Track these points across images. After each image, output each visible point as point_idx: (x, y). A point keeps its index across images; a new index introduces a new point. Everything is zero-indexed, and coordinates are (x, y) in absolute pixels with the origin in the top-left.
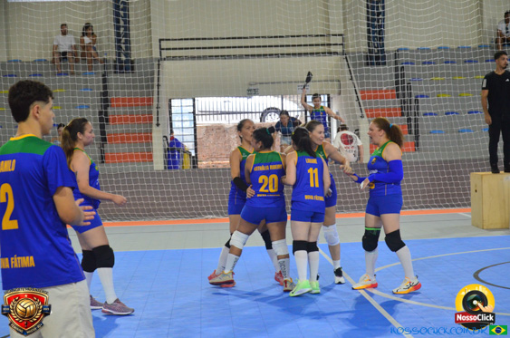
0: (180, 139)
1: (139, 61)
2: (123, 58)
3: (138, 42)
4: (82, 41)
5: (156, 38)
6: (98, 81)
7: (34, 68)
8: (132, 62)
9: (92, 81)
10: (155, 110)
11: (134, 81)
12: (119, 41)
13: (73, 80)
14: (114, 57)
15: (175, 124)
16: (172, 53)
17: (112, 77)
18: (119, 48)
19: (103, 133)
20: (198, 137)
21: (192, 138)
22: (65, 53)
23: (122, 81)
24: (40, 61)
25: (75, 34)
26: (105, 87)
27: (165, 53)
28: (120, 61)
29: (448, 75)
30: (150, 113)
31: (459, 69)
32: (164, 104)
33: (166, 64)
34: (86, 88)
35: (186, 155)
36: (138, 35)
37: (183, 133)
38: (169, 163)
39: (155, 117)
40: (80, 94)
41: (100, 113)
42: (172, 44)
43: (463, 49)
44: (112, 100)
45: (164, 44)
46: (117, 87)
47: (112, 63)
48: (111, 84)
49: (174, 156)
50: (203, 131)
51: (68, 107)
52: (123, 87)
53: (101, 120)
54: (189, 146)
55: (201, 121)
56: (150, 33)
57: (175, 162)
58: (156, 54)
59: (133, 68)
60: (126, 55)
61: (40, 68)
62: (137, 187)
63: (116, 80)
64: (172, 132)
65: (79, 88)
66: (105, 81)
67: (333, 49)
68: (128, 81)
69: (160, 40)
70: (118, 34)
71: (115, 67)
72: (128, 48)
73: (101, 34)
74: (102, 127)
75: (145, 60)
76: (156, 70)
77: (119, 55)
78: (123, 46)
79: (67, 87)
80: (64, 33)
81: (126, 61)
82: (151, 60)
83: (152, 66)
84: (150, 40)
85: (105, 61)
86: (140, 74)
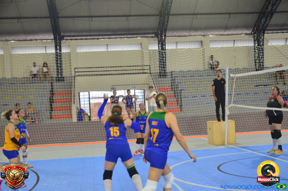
0: (84, 109)
1: (66, 77)
2: (60, 76)
3: (66, 69)
4: (43, 69)
5: (73, 68)
6: (49, 86)
7: (22, 81)
8: (64, 78)
9: (46, 86)
10: (73, 98)
11: (65, 86)
12: (58, 69)
13: (38, 86)
14: (56, 76)
15: (82, 103)
16: (80, 74)
17: (55, 84)
18: (58, 72)
19: (51, 108)
20: (91, 107)
21: (88, 108)
22: (35, 75)
23: (60, 86)
24: (24, 78)
25: (39, 66)
26: (52, 88)
27: (77, 74)
28: (59, 78)
29: (192, 82)
31: (196, 79)
32: (77, 95)
33: (77, 78)
34: (44, 89)
35: (86, 116)
36: (66, 67)
37: (85, 106)
38: (79, 117)
40: (41, 91)
41: (50, 99)
42: (80, 70)
43: (198, 71)
44: (55, 94)
45: (76, 70)
46: (57, 88)
47: (55, 79)
48: (55, 87)
49: (81, 115)
50: (93, 105)
51: (37, 97)
52: (60, 88)
53: (51, 102)
54: (87, 111)
55: (92, 101)
56: (71, 66)
57: (81, 117)
58: (73, 75)
59: (64, 80)
60: (61, 75)
61: (24, 81)
62: (66, 130)
63: (57, 86)
64: (80, 106)
65: (41, 89)
66: (52, 86)
67: (145, 71)
68: (62, 86)
69: (75, 68)
70: (57, 66)
71: (56, 80)
72: (62, 72)
73: (50, 66)
74: (51, 105)
75: (69, 77)
76: (73, 81)
77: (58, 75)
78: (60, 71)
79: (36, 89)
80: (35, 66)
81: (61, 77)
82: (72, 77)
83: (72, 80)
84: (71, 69)
85: (52, 77)
86: (67, 83)
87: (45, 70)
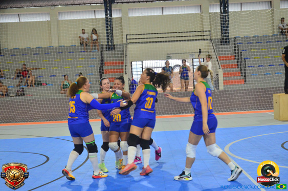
0: (136, 80)
1: (117, 45)
2: (110, 44)
3: (117, 36)
4: (92, 37)
5: (124, 34)
6: (98, 55)
7: (70, 49)
8: (114, 46)
9: (96, 55)
10: (124, 68)
11: (115, 54)
12: (108, 36)
13: (87, 55)
14: (106, 43)
15: (134, 73)
16: (132, 41)
17: (105, 53)
18: (108, 39)
23: (109, 54)
24: (72, 46)
25: (88, 33)
26: (102, 57)
27: (129, 41)
28: (109, 45)
29: (259, 49)
30: (123, 69)
31: (264, 46)
32: (129, 64)
33: (129, 46)
34: (93, 58)
36: (116, 33)
37: (137, 77)
38: (131, 89)
39: (124, 71)
40: (90, 61)
41: (100, 69)
42: (132, 37)
44: (105, 63)
45: (128, 37)
46: (107, 57)
48: (105, 56)
51: (85, 67)
52: (110, 57)
53: (100, 72)
56: (122, 32)
58: (125, 42)
59: (114, 49)
60: (111, 42)
61: (73, 49)
63: (107, 54)
64: (132, 77)
65: (90, 58)
66: (102, 54)
67: (205, 38)
68: (112, 54)
69: (127, 35)
70: (107, 33)
71: (106, 48)
72: (112, 39)
73: (100, 33)
74: (101, 76)
75: (120, 45)
76: (125, 49)
77: (108, 42)
78: (110, 38)
79: (85, 58)
80: (83, 33)
81: (111, 45)
82: (123, 44)
83: (123, 48)
84: (122, 35)
85: (102, 45)
86: (118, 51)
87: (95, 37)
